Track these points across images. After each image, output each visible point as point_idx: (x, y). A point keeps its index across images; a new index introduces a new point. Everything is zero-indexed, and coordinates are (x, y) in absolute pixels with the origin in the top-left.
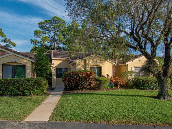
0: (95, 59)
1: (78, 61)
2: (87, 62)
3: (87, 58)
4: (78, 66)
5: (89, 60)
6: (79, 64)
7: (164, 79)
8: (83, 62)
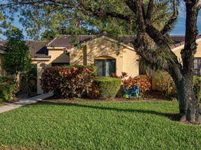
0: (103, 44)
1: (73, 49)
2: (88, 50)
3: (87, 44)
4: (72, 59)
5: (91, 48)
6: (75, 56)
7: (183, 79)
8: (81, 51)
